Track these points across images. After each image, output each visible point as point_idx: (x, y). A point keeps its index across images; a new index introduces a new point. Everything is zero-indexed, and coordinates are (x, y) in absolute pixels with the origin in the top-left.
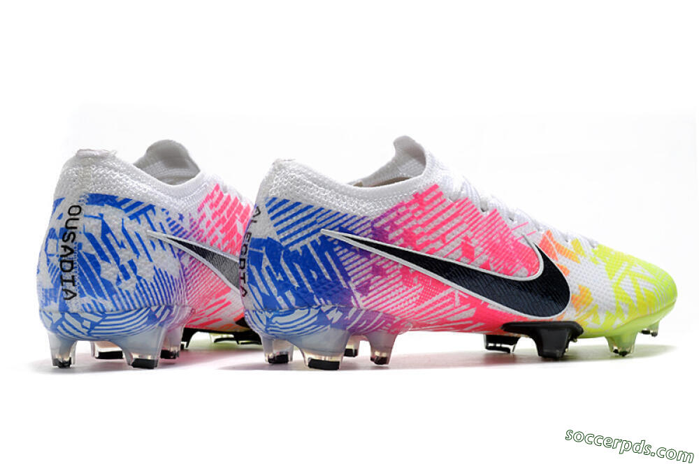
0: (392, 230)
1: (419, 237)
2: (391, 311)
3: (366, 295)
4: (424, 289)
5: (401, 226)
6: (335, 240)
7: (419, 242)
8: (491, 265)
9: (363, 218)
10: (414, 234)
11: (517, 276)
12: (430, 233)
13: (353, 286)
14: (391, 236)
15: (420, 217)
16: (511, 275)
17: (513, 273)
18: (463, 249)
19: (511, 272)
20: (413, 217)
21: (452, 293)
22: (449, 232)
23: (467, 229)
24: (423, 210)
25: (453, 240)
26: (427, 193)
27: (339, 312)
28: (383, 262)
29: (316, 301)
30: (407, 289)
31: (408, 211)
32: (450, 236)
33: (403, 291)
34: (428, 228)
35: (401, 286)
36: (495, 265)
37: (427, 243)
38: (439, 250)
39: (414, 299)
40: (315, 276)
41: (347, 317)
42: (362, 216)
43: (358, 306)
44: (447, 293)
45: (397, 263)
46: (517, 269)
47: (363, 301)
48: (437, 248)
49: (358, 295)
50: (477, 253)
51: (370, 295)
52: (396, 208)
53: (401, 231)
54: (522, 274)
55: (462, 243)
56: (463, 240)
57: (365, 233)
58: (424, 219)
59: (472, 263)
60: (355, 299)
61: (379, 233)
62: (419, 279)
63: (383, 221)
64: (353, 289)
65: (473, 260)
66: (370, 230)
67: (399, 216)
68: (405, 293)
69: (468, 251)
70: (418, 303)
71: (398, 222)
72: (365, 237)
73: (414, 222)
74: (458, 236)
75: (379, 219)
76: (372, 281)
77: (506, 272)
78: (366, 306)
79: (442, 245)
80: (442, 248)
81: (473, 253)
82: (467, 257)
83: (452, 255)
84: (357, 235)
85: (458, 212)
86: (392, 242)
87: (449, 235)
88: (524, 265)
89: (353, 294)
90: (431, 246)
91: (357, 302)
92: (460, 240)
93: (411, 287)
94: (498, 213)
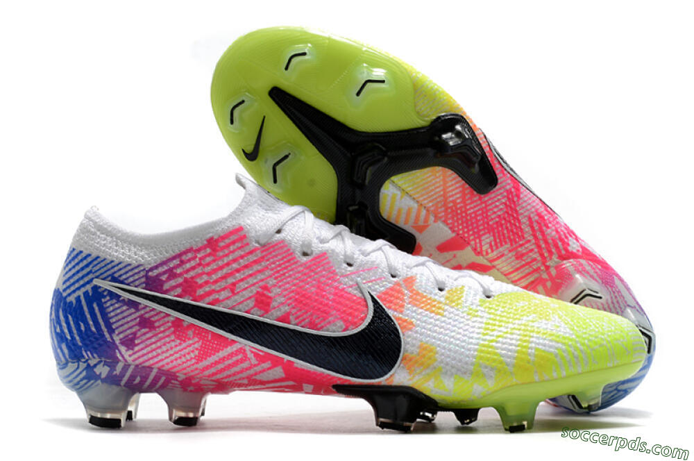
0: (169, 279)
1: (201, 286)
2: (170, 366)
3: (132, 349)
4: (203, 343)
5: (180, 275)
6: (106, 290)
7: (200, 292)
8: (291, 317)
9: (138, 266)
10: (197, 283)
11: (328, 330)
12: (216, 282)
13: (117, 339)
14: (166, 286)
15: (208, 264)
16: (318, 330)
17: (322, 327)
18: (256, 300)
19: (319, 326)
20: (200, 264)
21: (241, 349)
22: (242, 280)
23: (271, 276)
24: (214, 256)
25: (246, 289)
26: (223, 238)
27: (106, 367)
28: (152, 313)
29: (84, 354)
30: (180, 344)
31: (200, 259)
32: (243, 285)
33: (176, 346)
34: (214, 277)
35: (173, 341)
36: (296, 318)
37: (209, 294)
38: (223, 300)
39: (192, 355)
40: (83, 328)
41: (115, 373)
42: (137, 264)
43: (126, 361)
44: (235, 349)
45: (168, 315)
46: (329, 323)
47: (130, 356)
48: (221, 298)
49: (123, 349)
50: (274, 304)
51: (136, 349)
52: (180, 255)
53: (180, 280)
54: (335, 329)
55: (258, 292)
56: (259, 290)
57: (137, 283)
58: (214, 266)
59: (265, 316)
60: (120, 353)
61: (153, 282)
62: (194, 333)
63: (161, 270)
64: (117, 342)
65: (267, 311)
66: (143, 280)
67: (182, 262)
68: (178, 348)
69: (263, 301)
70: (200, 359)
71: (179, 271)
72: (136, 287)
73: (199, 270)
74: (254, 285)
75: (156, 267)
76: (139, 334)
77: (313, 325)
78: (133, 361)
79: (230, 294)
80: (228, 298)
81: (268, 304)
82: (260, 308)
83: (241, 306)
84: (128, 284)
85: (263, 257)
86: (166, 292)
87: (241, 284)
88: (342, 318)
89: (117, 348)
90: (215, 296)
91: (123, 356)
92: (255, 289)
93: (185, 341)
94: (327, 258)
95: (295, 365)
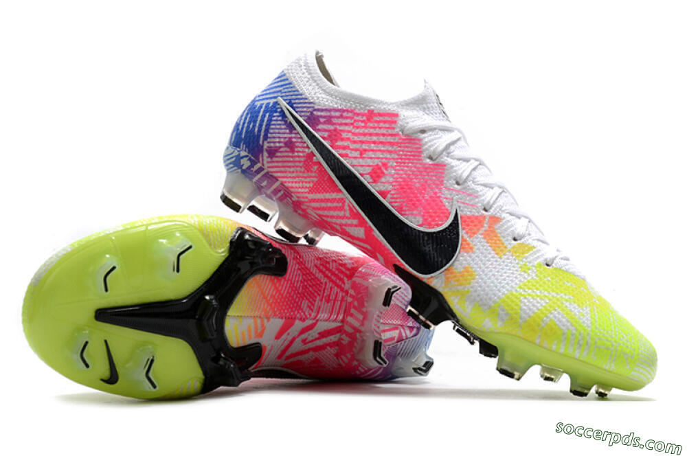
0: (324, 123)
1: (342, 140)
2: (290, 185)
3: (271, 158)
4: (319, 180)
5: (335, 124)
6: (281, 108)
7: (339, 143)
8: (389, 196)
9: (312, 103)
10: (341, 135)
11: (407, 219)
12: (355, 142)
13: (266, 145)
14: (320, 127)
15: (358, 127)
16: (402, 215)
17: (405, 214)
18: (373, 170)
19: (403, 213)
20: (352, 124)
21: (343, 199)
22: (372, 150)
23: (394, 159)
24: (366, 123)
25: (371, 158)
26: (380, 115)
27: (249, 162)
28: (300, 140)
29: (242, 145)
30: (304, 172)
31: (355, 121)
32: (371, 154)
33: (300, 172)
34: (356, 138)
35: (301, 167)
36: (392, 198)
37: (345, 148)
38: (350, 157)
39: (308, 185)
40: (251, 126)
41: (252, 169)
42: (312, 101)
43: (263, 165)
44: (338, 197)
45: (308, 147)
46: (412, 214)
47: (268, 162)
48: (350, 155)
49: (266, 154)
50: (383, 180)
51: (275, 159)
52: (343, 111)
53: (332, 127)
54: (414, 221)
55: (377, 165)
56: (380, 164)
57: (303, 114)
58: (361, 131)
59: (374, 184)
60: (262, 156)
61: (313, 120)
62: (317, 169)
63: (323, 114)
64: (265, 147)
65: (375, 181)
66: (308, 114)
67: (341, 117)
68: (301, 174)
69: (377, 174)
70: (312, 191)
71: (335, 121)
72: (301, 116)
73: (350, 128)
74: (378, 158)
75: (322, 110)
76: (282, 149)
77: (400, 210)
78: (269, 167)
79: (359, 156)
80: (355, 158)
81: (379, 177)
82: (372, 177)
83: (359, 168)
84: (296, 112)
85: (398, 143)
86: (318, 130)
87: (371, 153)
88: (423, 216)
89: (262, 152)
90: (348, 152)
91: (263, 160)
92: (376, 162)
93: (308, 171)
94: (444, 169)
95: (374, 233)
